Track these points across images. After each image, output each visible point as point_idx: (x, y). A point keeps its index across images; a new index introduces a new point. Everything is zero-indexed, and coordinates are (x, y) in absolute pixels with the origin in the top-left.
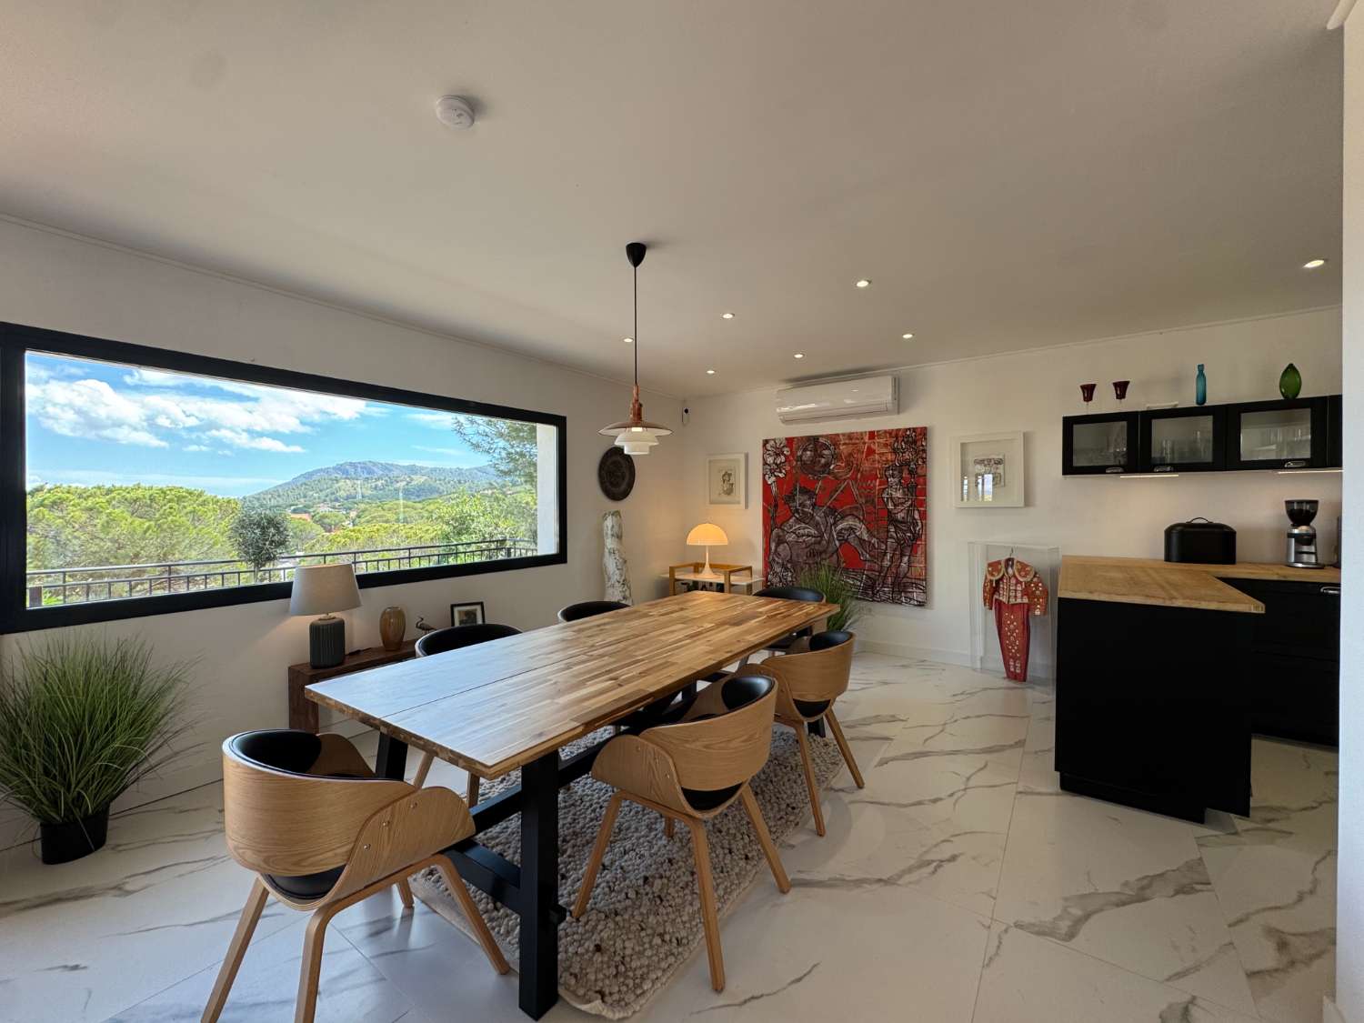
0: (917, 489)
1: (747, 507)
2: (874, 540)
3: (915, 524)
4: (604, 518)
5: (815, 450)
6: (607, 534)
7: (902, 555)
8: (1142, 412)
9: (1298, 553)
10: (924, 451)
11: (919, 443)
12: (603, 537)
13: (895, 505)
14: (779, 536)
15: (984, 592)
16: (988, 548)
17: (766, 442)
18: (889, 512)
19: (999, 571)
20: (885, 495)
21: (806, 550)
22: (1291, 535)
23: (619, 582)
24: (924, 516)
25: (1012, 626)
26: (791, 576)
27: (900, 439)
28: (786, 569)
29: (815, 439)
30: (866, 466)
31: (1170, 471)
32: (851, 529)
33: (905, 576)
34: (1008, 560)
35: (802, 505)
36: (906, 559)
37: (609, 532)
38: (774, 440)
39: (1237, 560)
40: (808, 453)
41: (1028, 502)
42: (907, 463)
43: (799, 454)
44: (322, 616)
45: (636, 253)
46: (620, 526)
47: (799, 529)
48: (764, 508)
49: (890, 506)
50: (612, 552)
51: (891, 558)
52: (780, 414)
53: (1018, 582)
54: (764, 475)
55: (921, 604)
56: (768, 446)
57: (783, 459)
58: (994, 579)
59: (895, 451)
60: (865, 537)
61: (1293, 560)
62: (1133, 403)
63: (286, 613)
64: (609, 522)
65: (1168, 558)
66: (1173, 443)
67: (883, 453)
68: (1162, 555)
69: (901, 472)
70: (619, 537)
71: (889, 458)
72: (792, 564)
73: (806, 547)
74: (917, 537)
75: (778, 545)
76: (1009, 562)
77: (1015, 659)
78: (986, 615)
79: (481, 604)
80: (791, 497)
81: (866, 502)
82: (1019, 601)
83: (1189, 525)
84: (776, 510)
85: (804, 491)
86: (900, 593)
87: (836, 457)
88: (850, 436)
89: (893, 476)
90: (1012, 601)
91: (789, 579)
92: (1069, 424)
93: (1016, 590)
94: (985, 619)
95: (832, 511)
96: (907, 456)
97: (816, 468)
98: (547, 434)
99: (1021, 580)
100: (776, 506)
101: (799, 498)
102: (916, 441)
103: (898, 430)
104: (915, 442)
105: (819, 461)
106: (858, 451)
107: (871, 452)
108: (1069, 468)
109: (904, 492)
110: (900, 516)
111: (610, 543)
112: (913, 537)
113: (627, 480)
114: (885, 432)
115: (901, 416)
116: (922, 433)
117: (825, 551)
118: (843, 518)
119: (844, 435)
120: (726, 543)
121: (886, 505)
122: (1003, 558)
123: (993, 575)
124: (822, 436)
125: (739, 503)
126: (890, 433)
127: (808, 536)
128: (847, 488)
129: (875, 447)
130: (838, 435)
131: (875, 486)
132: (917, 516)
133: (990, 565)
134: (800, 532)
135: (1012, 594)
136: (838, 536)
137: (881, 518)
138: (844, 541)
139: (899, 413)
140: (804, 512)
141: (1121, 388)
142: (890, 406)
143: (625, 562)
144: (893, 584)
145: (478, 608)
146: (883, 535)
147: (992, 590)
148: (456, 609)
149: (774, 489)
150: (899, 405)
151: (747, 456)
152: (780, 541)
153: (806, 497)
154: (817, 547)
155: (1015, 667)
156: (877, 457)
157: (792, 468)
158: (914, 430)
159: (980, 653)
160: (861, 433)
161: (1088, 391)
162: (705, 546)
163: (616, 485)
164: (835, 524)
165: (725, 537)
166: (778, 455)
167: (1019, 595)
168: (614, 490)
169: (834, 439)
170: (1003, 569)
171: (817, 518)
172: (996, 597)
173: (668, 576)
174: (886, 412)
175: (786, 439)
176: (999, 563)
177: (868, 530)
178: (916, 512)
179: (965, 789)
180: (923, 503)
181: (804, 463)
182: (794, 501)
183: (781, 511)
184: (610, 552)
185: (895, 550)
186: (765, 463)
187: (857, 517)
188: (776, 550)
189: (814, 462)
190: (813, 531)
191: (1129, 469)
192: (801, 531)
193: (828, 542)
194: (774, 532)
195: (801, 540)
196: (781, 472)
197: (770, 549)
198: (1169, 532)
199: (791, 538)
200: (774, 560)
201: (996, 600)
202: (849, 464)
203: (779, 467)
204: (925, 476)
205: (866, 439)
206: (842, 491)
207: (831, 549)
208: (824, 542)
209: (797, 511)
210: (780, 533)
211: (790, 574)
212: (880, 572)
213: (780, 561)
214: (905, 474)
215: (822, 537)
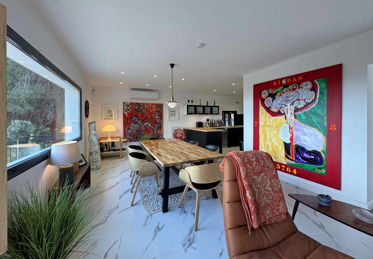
0: (161, 116)
1: (118, 120)
2: (153, 127)
3: (161, 123)
6: (92, 129)
7: (158, 130)
9: (208, 125)
10: (162, 108)
11: (162, 107)
13: (157, 120)
14: (128, 128)
15: (174, 135)
16: (173, 128)
17: (124, 103)
18: (156, 121)
19: (177, 131)
20: (155, 117)
21: (136, 131)
22: (207, 123)
23: (97, 144)
24: (162, 122)
26: (132, 138)
27: (158, 106)
29: (139, 104)
30: (151, 111)
32: (148, 125)
33: (159, 134)
36: (159, 131)
38: (127, 103)
39: (203, 126)
40: (137, 107)
41: (179, 119)
42: (159, 111)
43: (134, 107)
45: (172, 65)
47: (134, 125)
48: (124, 121)
49: (156, 120)
51: (156, 131)
53: (180, 133)
54: (124, 112)
56: (125, 104)
57: (129, 108)
58: (175, 133)
59: (157, 108)
60: (151, 127)
61: (207, 126)
62: (194, 104)
64: (93, 125)
65: (197, 127)
67: (155, 109)
68: (196, 127)
69: (158, 112)
72: (132, 134)
73: (136, 130)
76: (179, 129)
80: (132, 117)
81: (151, 119)
82: (181, 136)
83: (199, 122)
84: (127, 121)
85: (135, 116)
87: (144, 108)
88: (147, 104)
89: (156, 113)
95: (143, 121)
96: (159, 109)
97: (139, 111)
100: (127, 120)
101: (134, 118)
102: (160, 106)
103: (158, 104)
106: (149, 107)
107: (152, 108)
108: (188, 113)
109: (159, 117)
110: (158, 122)
111: (94, 132)
112: (160, 127)
113: (88, 111)
114: (155, 104)
116: (162, 105)
117: (141, 131)
118: (145, 122)
119: (146, 103)
120: (115, 130)
121: (155, 120)
122: (177, 129)
125: (115, 119)
126: (156, 104)
127: (137, 127)
128: (147, 116)
129: (153, 107)
130: (144, 103)
132: (161, 122)
133: (175, 130)
134: (133, 127)
135: (179, 135)
136: (144, 127)
137: (154, 122)
138: (146, 128)
139: (158, 100)
140: (135, 121)
141: (192, 101)
144: (157, 136)
146: (154, 126)
149: (127, 115)
150: (159, 98)
151: (118, 106)
152: (129, 129)
153: (136, 118)
156: (153, 109)
157: (132, 110)
158: (161, 104)
160: (150, 103)
161: (189, 101)
162: (108, 132)
164: (144, 124)
165: (115, 128)
166: (128, 107)
167: (181, 135)
168: (87, 114)
169: (143, 104)
171: (139, 123)
172: (176, 136)
175: (130, 103)
176: (177, 130)
177: (151, 125)
178: (161, 121)
180: (162, 119)
181: (135, 109)
182: (133, 118)
183: (129, 121)
186: (124, 108)
187: (149, 122)
188: (127, 131)
189: (138, 109)
190: (138, 126)
191: (194, 114)
192: (135, 126)
193: (142, 128)
194: (127, 127)
196: (129, 111)
197: (126, 131)
198: (197, 123)
199: (132, 128)
200: (127, 134)
202: (147, 110)
203: (128, 110)
204: (162, 113)
205: (151, 105)
206: (145, 116)
207: (143, 130)
208: (141, 128)
209: (134, 121)
210: (129, 127)
211: (132, 137)
212: (154, 134)
213: (129, 134)
214: (159, 113)
215: (140, 127)
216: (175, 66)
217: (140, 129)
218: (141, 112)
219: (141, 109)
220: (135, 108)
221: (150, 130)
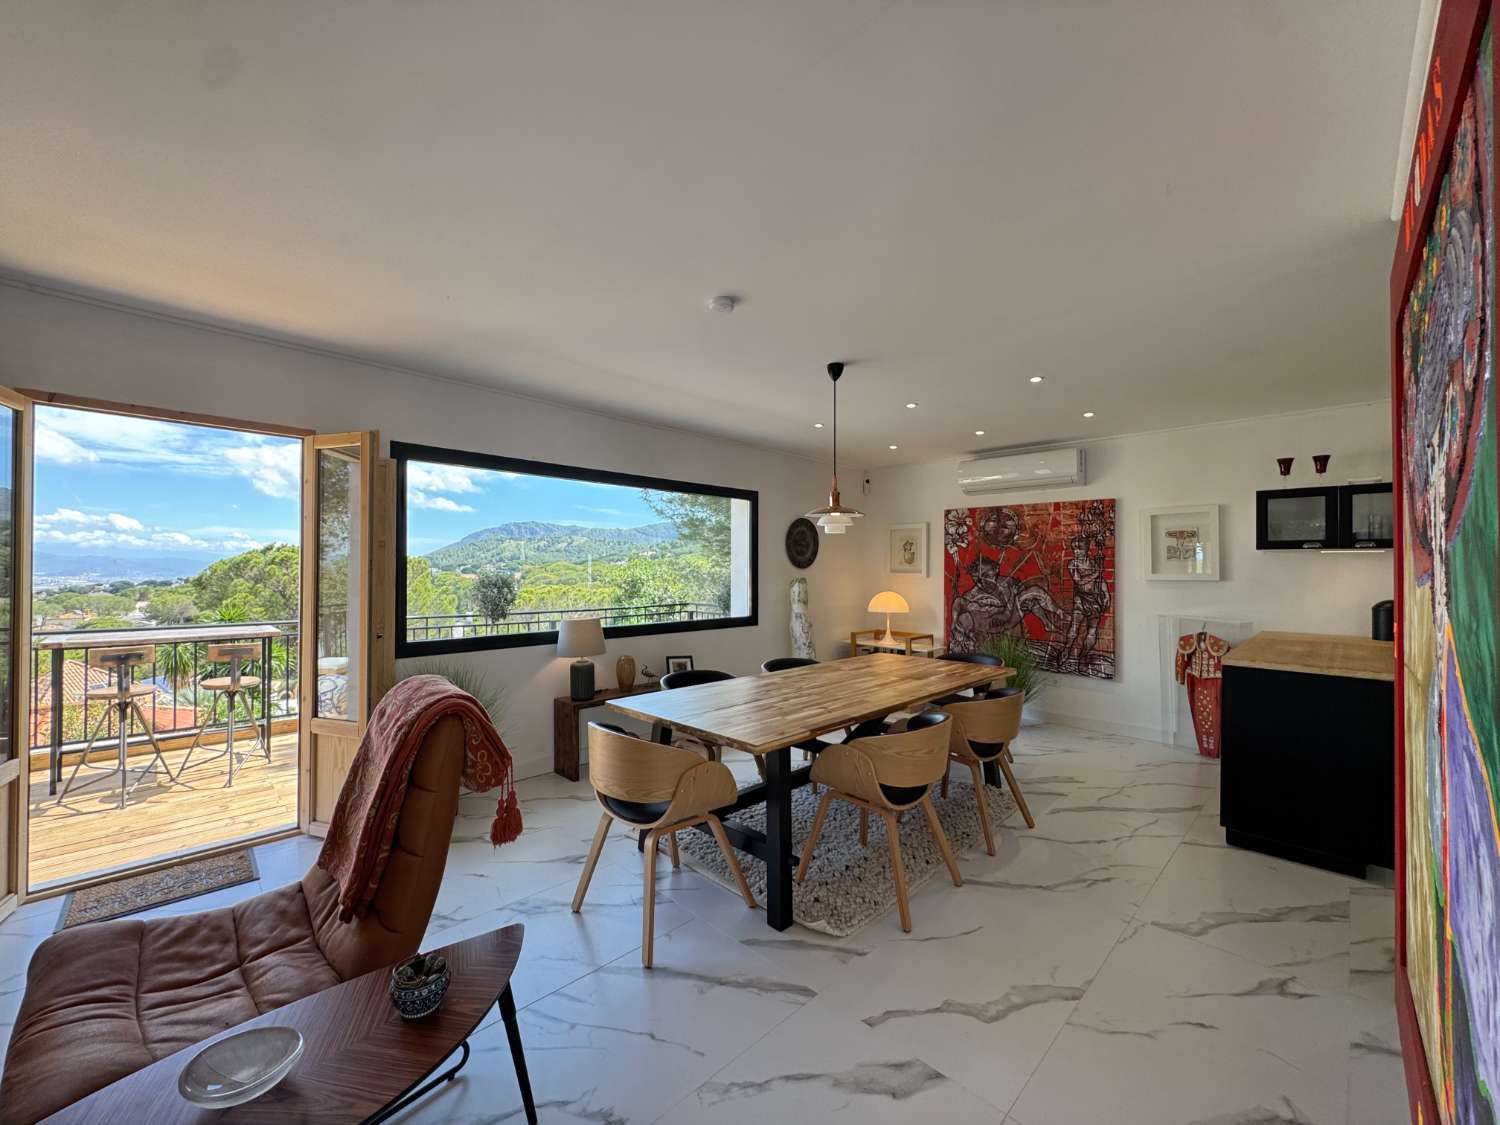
0: (1105, 560)
1: (928, 576)
2: (1059, 612)
3: (1103, 596)
4: (792, 584)
5: (998, 521)
6: (794, 599)
7: (1089, 627)
8: (1342, 488)
10: (1112, 523)
11: (1106, 515)
12: (790, 604)
13: (1082, 577)
14: (960, 605)
15: (1176, 665)
16: (1181, 623)
17: (948, 512)
18: (1075, 583)
19: (1191, 645)
20: (1071, 567)
21: (988, 620)
23: (805, 644)
24: (1112, 588)
25: (1205, 702)
26: (974, 646)
27: (1087, 511)
28: (969, 638)
29: (998, 510)
30: (1052, 537)
31: (1373, 547)
32: (1036, 600)
33: (1092, 648)
34: (1201, 634)
35: (986, 575)
36: (1093, 631)
37: (796, 598)
38: (956, 510)
40: (991, 523)
41: (1224, 574)
42: (1094, 535)
43: (982, 524)
44: (579, 659)
45: (836, 370)
46: (806, 592)
47: (982, 598)
48: (946, 576)
49: (1076, 577)
50: (799, 616)
51: (1078, 629)
52: (962, 485)
53: (1211, 657)
54: (946, 545)
55: (1109, 677)
56: (950, 517)
57: (965, 529)
58: (1186, 653)
59: (1081, 522)
60: (1051, 608)
62: (1332, 478)
63: (554, 655)
64: (796, 588)
65: (1376, 636)
66: (1382, 518)
67: (1069, 525)
68: (1371, 635)
69: (1088, 543)
70: (805, 603)
71: (1076, 529)
72: (973, 633)
73: (990, 617)
74: (1104, 609)
75: (959, 614)
76: (1201, 636)
77: (1209, 735)
78: (1179, 689)
79: (690, 657)
80: (974, 567)
81: (1052, 573)
82: (1212, 676)
84: (958, 580)
85: (986, 561)
86: (1087, 665)
87: (1020, 527)
88: (1035, 507)
89: (1079, 547)
90: (1205, 675)
91: (972, 648)
92: (1263, 498)
93: (1208, 665)
94: (1177, 693)
95: (1016, 581)
96: (1094, 528)
97: (1000, 539)
98: (740, 508)
99: (1213, 654)
100: (958, 576)
101: (982, 568)
102: (1104, 513)
103: (1085, 502)
104: (1102, 514)
105: (1003, 532)
106: (1043, 522)
107: (1056, 523)
108: (1264, 542)
109: (1091, 563)
110: (1087, 587)
111: (797, 608)
112: (1100, 609)
113: (810, 551)
114: (1071, 503)
115: (1088, 487)
116: (1111, 504)
117: (1009, 621)
118: (1026, 589)
119: (1028, 506)
120: (907, 611)
121: (1072, 576)
122: (1195, 630)
123: (1184, 649)
124: (1005, 507)
125: (920, 572)
126: (1076, 505)
127: (991, 606)
128: (1032, 558)
129: (1061, 518)
130: (1021, 506)
131: (1060, 557)
132: (1104, 588)
133: (1182, 639)
134: (982, 602)
135: (1205, 668)
136: (1021, 605)
137: (1065, 588)
138: (1028, 612)
139: (1085, 484)
140: (986, 582)
141: (1322, 462)
142: (1075, 478)
143: (811, 626)
144: (1079, 655)
145: (688, 660)
146: (1069, 607)
147: (1185, 663)
148: (671, 661)
149: (956, 559)
150: (1085, 476)
151: (928, 526)
152: (962, 610)
153: (989, 567)
154: (1000, 617)
155: (1208, 742)
156: (1062, 528)
157: (975, 538)
158: (1102, 502)
159: (1173, 728)
160: (1046, 505)
161: (1286, 465)
162: (885, 614)
163: (801, 553)
164: (1019, 594)
165: (906, 604)
166: (960, 525)
167: (1212, 669)
168: (800, 558)
169: (1018, 510)
170: (1196, 643)
171: (1000, 588)
172: (1188, 671)
173: (849, 641)
174: (1072, 483)
175: (969, 509)
176: (1191, 637)
177: (1054, 601)
178: (1104, 584)
179: (1131, 837)
180: (1111, 575)
181: (987, 534)
182: (977, 570)
183: (963, 581)
184: (796, 617)
185: (1081, 622)
186: (947, 533)
187: (1041, 588)
188: (957, 619)
189: (997, 532)
190: (996, 601)
191: (1327, 544)
192: (984, 601)
193: (1012, 612)
194: (956, 601)
195: (983, 610)
196: (963, 542)
197: (952, 618)
198: (1376, 609)
199: (973, 607)
200: (956, 628)
201: (1189, 675)
202: (1033, 535)
203: (961, 537)
204: (1113, 548)
205: (1051, 510)
206: (1026, 562)
207: (1014, 620)
208: (1008, 612)
209: (980, 581)
210: (962, 602)
211: (972, 643)
212: (1066, 644)
213: (962, 630)
214: (1092, 545)
215: (1005, 606)
216: (845, 370)
217: (1002, 613)
218: (1007, 543)
219: (1006, 531)
220: (984, 527)
221: (1045, 621)
